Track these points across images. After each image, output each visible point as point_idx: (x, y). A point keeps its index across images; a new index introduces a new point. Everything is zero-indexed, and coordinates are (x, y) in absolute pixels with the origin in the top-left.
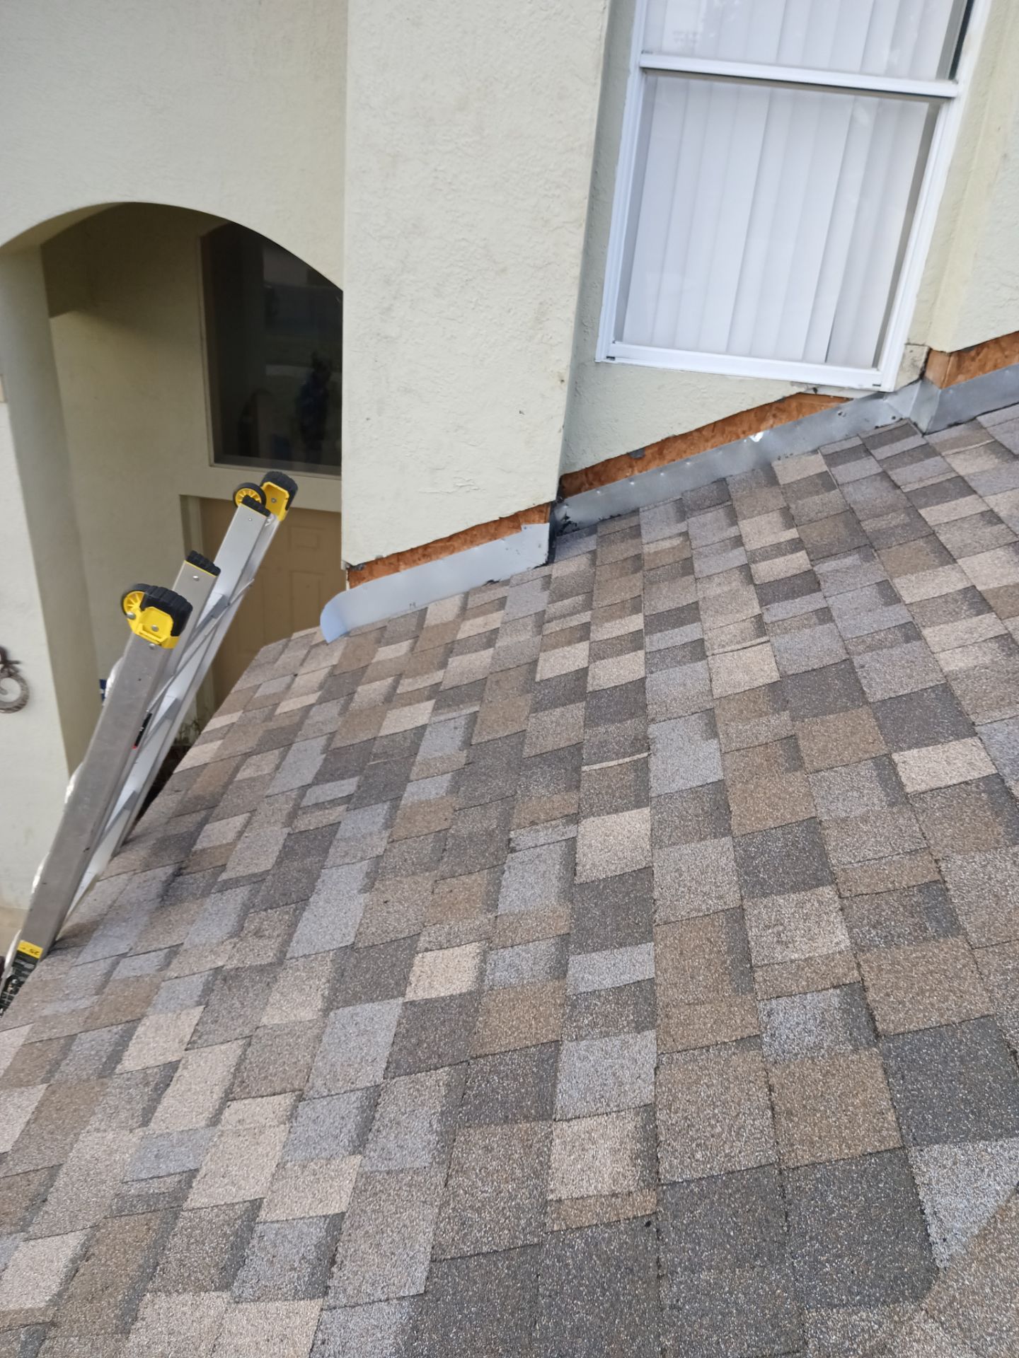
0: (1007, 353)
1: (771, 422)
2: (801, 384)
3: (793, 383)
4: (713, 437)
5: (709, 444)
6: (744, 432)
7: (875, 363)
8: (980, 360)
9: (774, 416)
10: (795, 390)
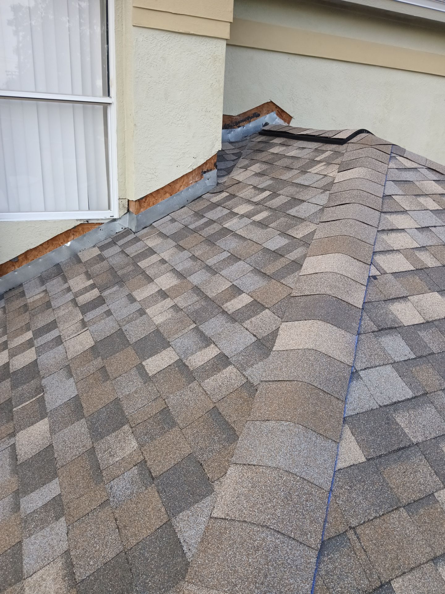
0: (156, 198)
1: (72, 237)
2: (81, 220)
3: (77, 220)
4: (49, 247)
5: (48, 250)
6: (62, 243)
7: (109, 208)
8: (147, 202)
9: (73, 234)
10: (79, 223)
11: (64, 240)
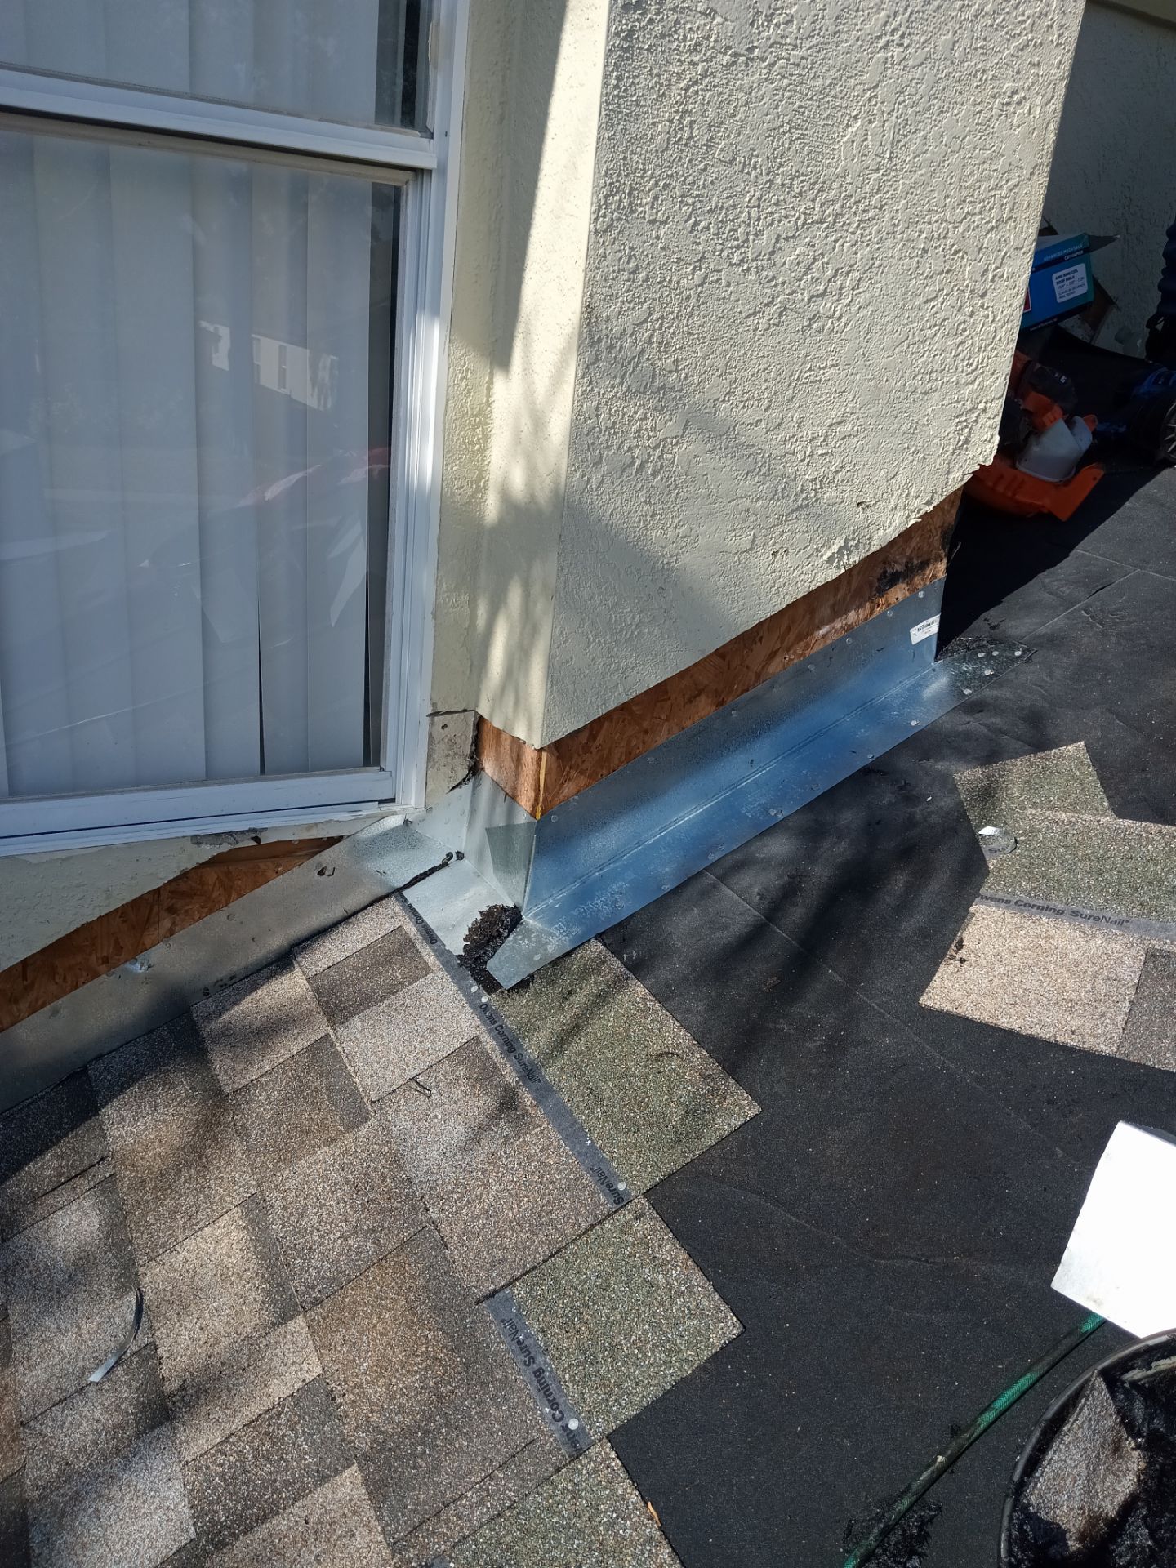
1: (167, 924)
2: (218, 837)
3: (197, 840)
9: (172, 910)
11: (117, 941)
